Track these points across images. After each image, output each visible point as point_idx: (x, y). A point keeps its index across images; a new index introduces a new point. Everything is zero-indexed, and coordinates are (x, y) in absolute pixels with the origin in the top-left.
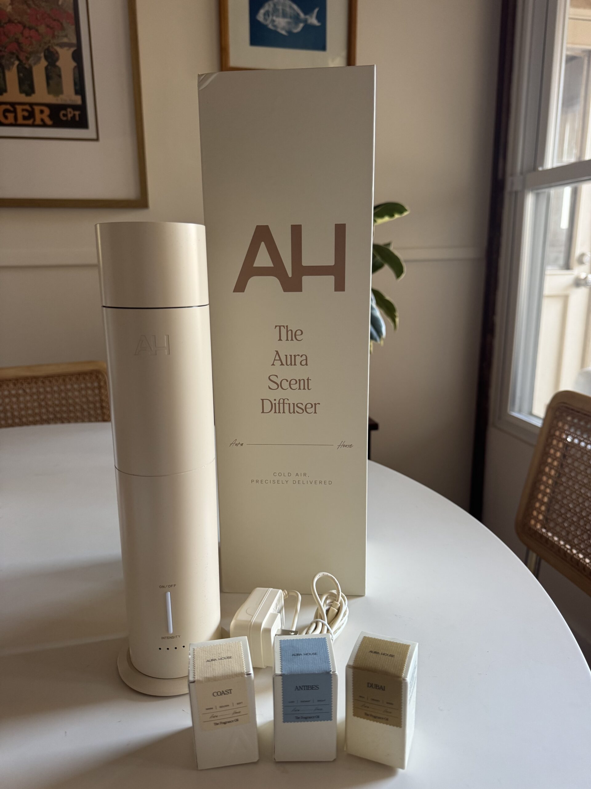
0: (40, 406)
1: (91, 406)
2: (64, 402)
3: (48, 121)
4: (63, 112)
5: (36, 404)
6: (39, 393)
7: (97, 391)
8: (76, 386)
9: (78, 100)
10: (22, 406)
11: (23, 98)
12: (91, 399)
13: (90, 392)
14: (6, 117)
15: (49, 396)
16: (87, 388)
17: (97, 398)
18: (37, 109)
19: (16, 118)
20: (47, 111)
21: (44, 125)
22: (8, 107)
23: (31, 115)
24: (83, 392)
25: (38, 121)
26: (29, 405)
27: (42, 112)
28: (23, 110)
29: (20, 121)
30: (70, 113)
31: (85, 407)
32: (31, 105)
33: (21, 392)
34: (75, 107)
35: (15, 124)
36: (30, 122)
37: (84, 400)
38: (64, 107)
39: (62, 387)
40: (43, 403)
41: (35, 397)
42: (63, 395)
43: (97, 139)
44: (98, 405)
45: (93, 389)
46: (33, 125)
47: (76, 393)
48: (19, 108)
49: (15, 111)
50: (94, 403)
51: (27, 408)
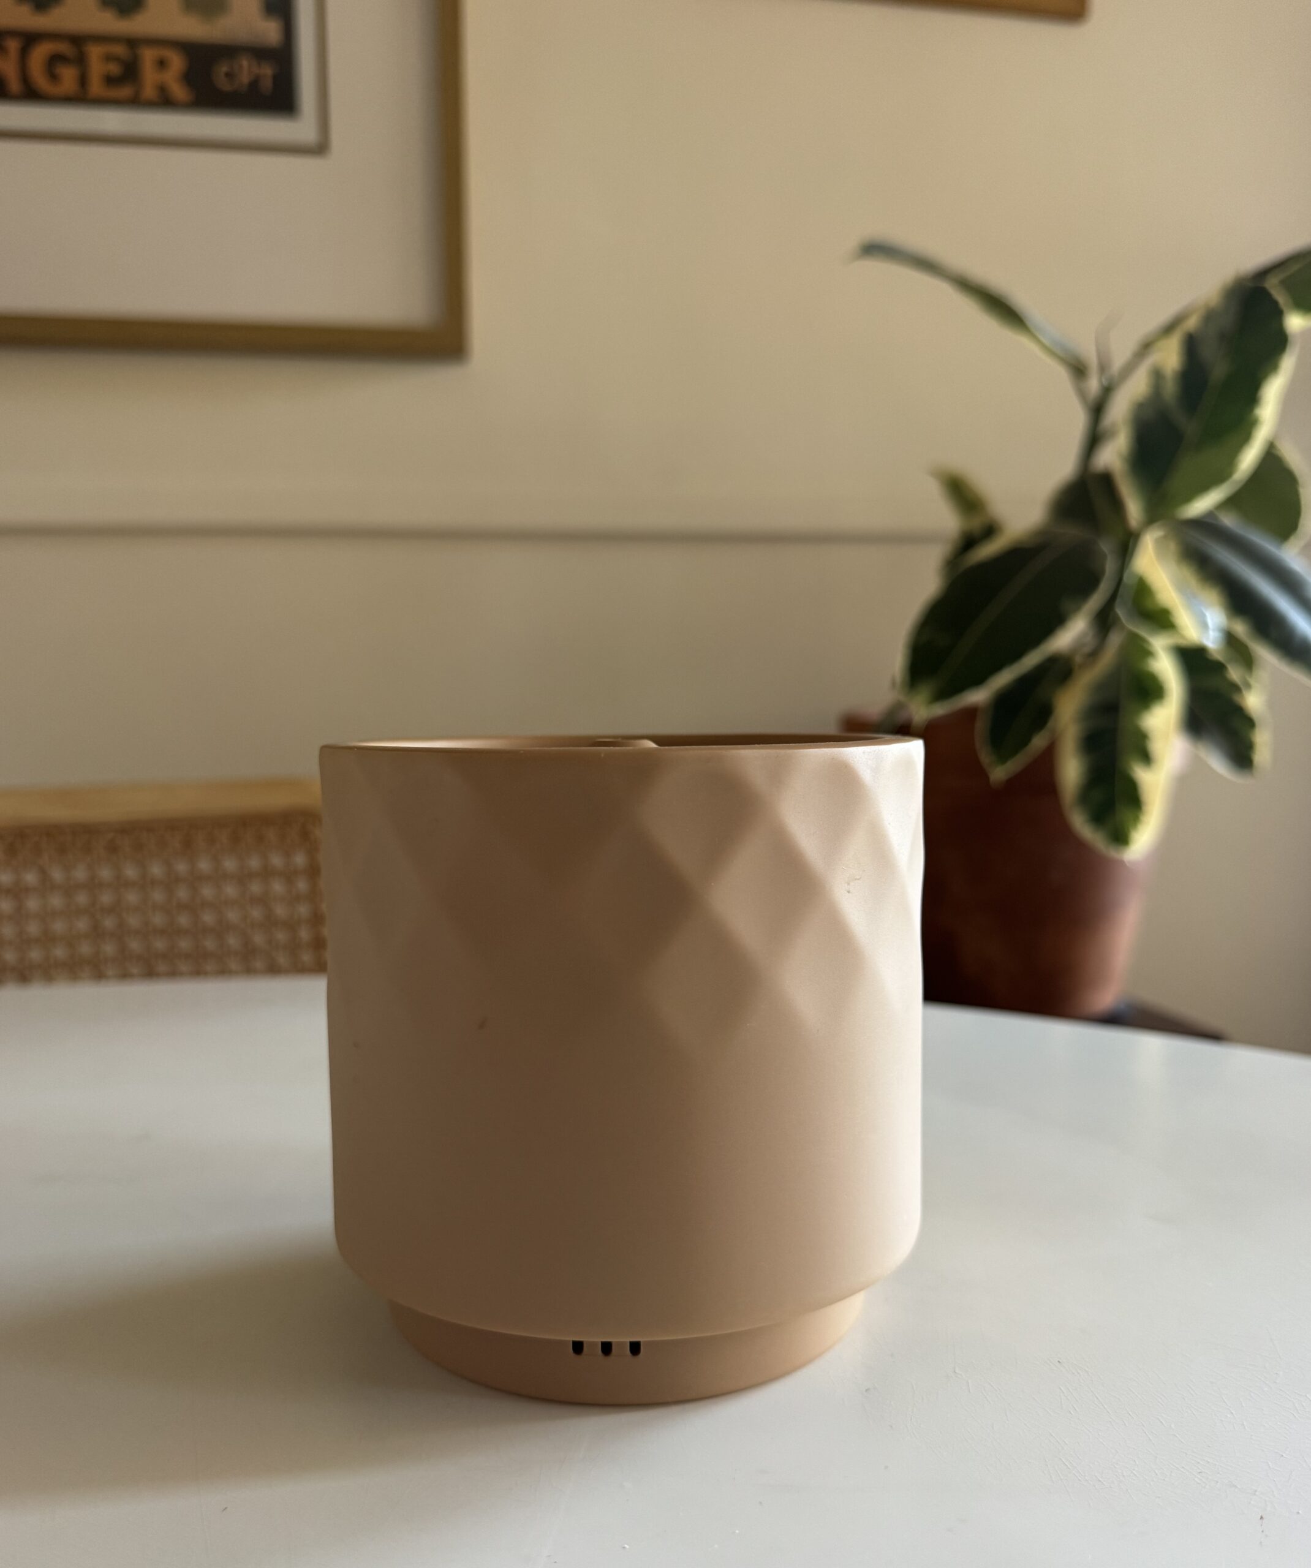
0: (97, 933)
1: (281, 936)
2: (184, 920)
3: (179, 91)
4: (223, 69)
5: (82, 925)
6: (93, 885)
7: (302, 885)
8: (230, 864)
9: (270, 31)
10: (33, 929)
11: (108, 22)
12: (280, 911)
13: (278, 887)
14: (53, 77)
15: (132, 897)
16: (267, 873)
17: (303, 910)
18: (148, 56)
19: (83, 80)
20: (177, 62)
21: (165, 102)
22: (64, 48)
23: (129, 72)
24: (256, 888)
25: (149, 91)
26: (59, 926)
27: (162, 64)
28: (109, 58)
29: (96, 87)
30: (246, 70)
31: (259, 939)
32: (133, 43)
33: (31, 878)
34: (260, 53)
35: (81, 98)
36: (126, 92)
37: (256, 913)
38: (228, 51)
39: (181, 867)
40: (109, 923)
41: (82, 899)
42: (182, 893)
43: (320, 149)
44: (305, 934)
45: (289, 876)
46: (136, 102)
47: (230, 891)
48: (95, 53)
49: (81, 61)
50: (291, 926)
51: (47, 939)
